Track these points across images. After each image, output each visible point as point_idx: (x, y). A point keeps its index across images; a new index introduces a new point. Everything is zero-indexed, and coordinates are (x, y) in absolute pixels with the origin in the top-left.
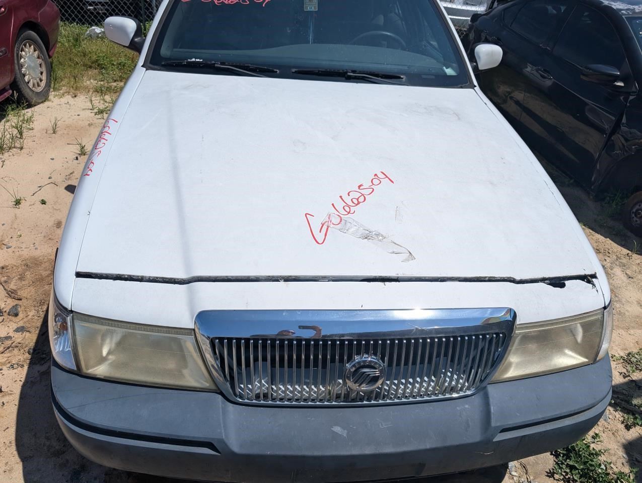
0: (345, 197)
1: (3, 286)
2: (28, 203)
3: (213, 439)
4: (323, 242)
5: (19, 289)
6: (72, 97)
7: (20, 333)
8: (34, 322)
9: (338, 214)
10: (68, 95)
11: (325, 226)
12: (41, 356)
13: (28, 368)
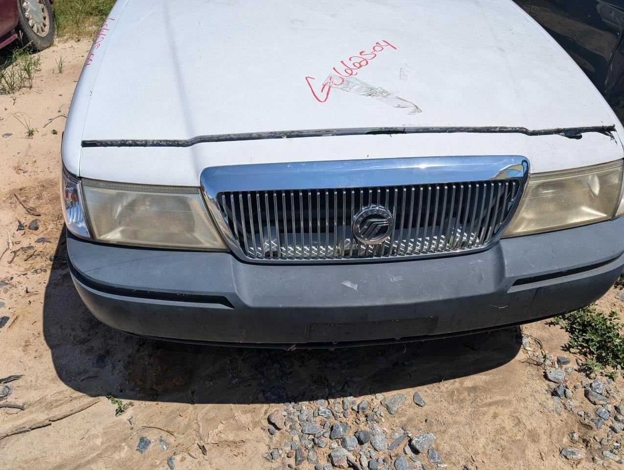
0: (347, 62)
1: (22, 204)
2: (40, 134)
3: (226, 293)
4: (325, 101)
5: (37, 207)
6: (76, 42)
7: (41, 243)
8: (53, 234)
9: (340, 75)
10: (72, 40)
11: (327, 87)
12: (63, 262)
13: (51, 272)
